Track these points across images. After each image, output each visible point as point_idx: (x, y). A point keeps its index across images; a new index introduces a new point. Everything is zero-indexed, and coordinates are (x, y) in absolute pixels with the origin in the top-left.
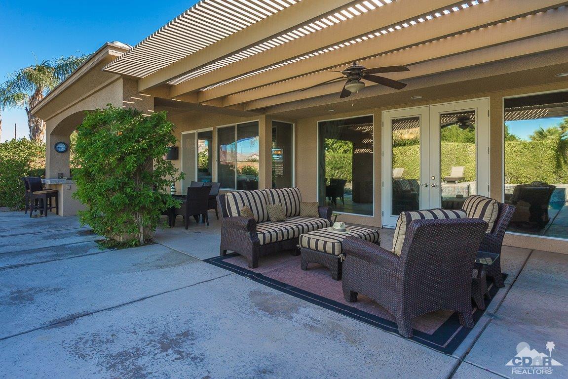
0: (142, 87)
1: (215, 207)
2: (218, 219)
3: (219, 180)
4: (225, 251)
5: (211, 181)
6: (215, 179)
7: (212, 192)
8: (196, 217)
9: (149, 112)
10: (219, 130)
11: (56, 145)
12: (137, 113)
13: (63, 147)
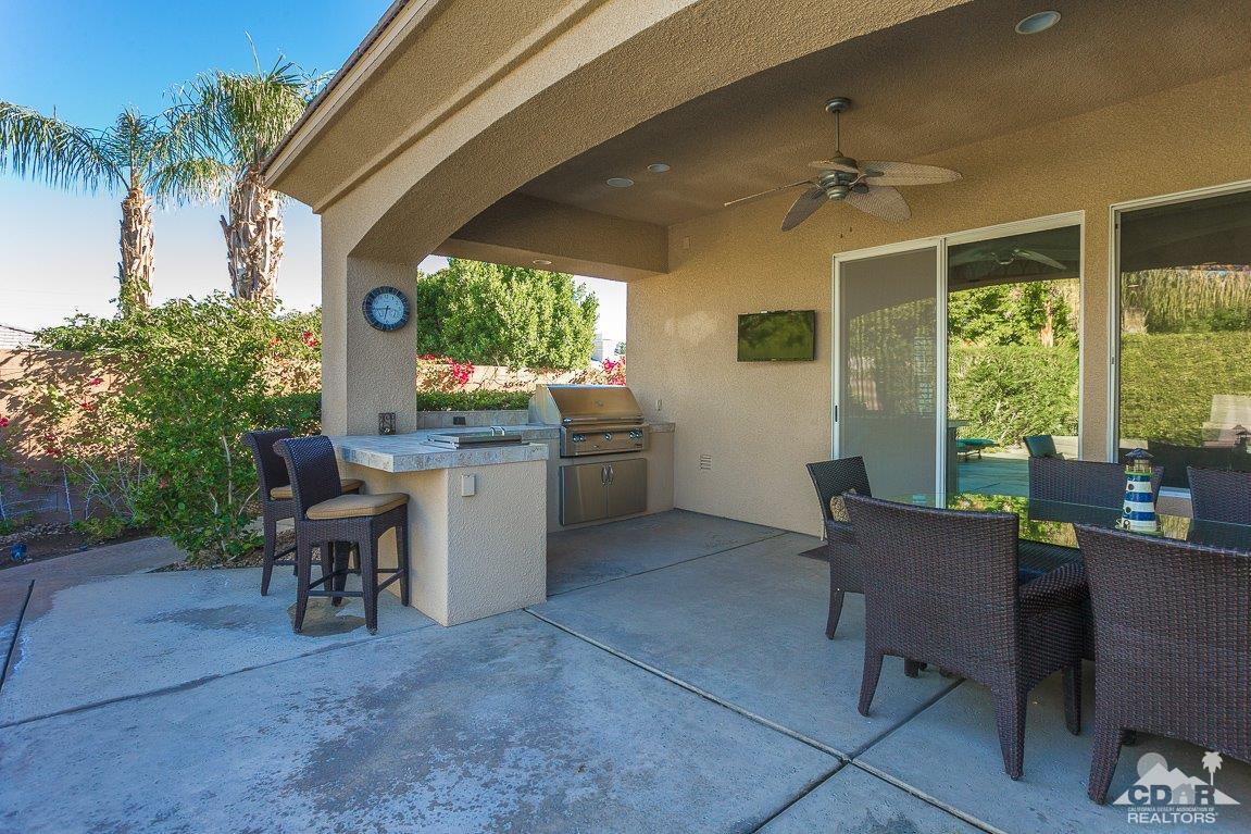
11: (372, 297)
13: (391, 308)
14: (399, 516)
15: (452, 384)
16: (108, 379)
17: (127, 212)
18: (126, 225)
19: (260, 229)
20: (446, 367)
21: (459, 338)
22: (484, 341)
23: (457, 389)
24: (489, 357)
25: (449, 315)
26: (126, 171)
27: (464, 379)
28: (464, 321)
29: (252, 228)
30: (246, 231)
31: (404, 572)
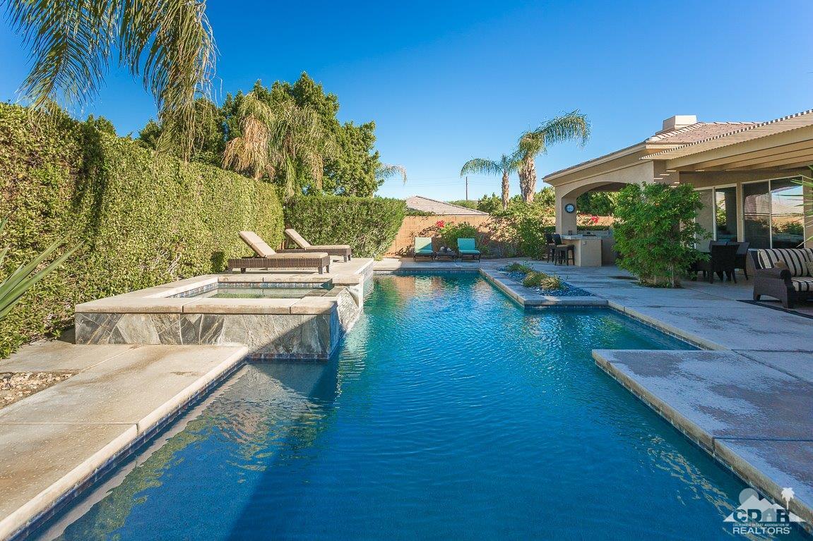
0: (670, 166)
1: (743, 267)
2: (747, 279)
3: (746, 240)
4: (759, 296)
5: (735, 239)
6: (741, 237)
7: (740, 251)
8: (720, 274)
9: (675, 184)
10: (745, 187)
11: (566, 206)
12: (665, 186)
13: (571, 208)
14: (572, 248)
15: (592, 223)
16: (505, 222)
17: (503, 180)
18: (503, 183)
19: (529, 174)
20: (590, 218)
21: (596, 207)
22: (604, 208)
23: (594, 225)
24: (605, 214)
25: (592, 198)
26: (503, 170)
27: (596, 221)
28: (598, 201)
29: (527, 173)
30: (526, 175)
31: (573, 259)
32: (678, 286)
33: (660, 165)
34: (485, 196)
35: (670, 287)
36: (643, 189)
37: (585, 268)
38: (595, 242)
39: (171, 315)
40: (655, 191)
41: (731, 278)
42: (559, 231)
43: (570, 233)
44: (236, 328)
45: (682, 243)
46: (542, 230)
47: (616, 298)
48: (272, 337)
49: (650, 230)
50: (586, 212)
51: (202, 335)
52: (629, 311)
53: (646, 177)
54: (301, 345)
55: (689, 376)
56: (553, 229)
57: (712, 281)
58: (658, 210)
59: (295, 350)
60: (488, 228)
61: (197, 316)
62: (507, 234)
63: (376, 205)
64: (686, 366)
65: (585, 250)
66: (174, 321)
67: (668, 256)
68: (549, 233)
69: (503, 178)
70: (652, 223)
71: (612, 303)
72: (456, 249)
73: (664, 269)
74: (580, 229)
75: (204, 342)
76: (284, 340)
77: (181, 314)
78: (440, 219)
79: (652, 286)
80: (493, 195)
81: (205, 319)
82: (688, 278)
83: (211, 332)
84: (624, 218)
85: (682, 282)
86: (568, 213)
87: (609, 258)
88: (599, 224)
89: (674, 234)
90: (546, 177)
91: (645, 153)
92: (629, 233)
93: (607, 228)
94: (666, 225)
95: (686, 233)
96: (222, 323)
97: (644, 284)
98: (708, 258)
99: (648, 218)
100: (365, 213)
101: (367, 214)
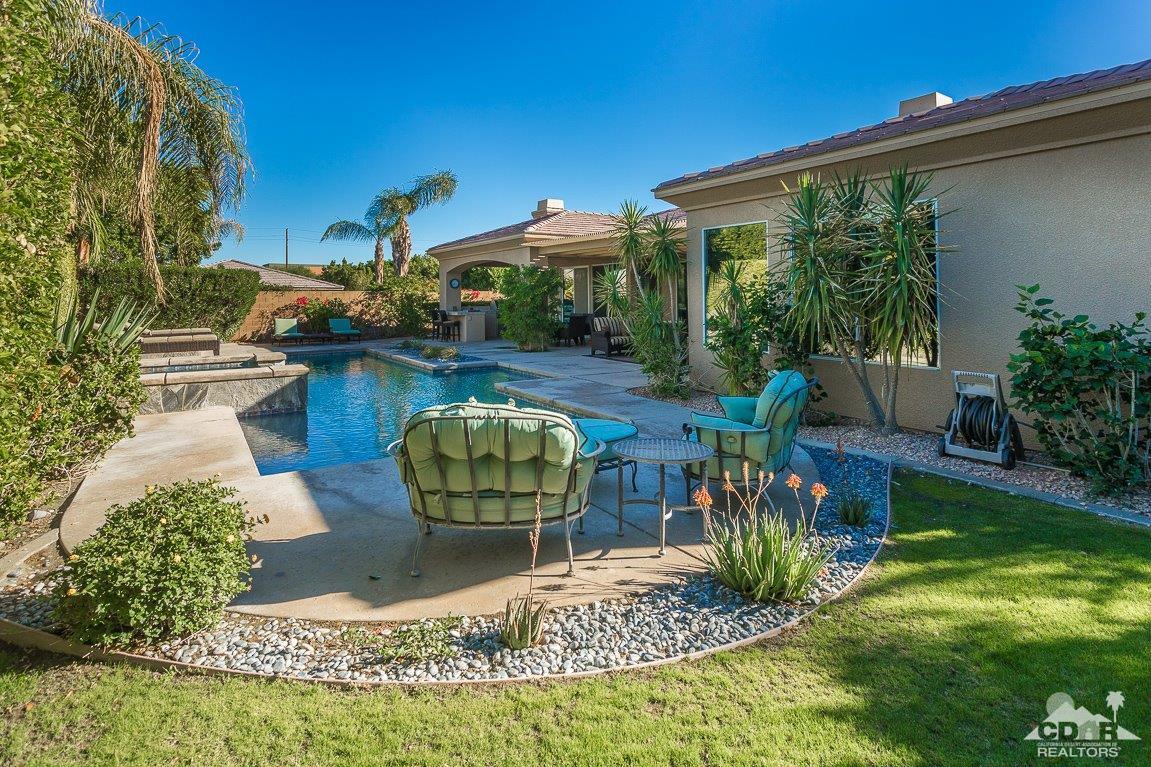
0: (542, 253)
5: (586, 311)
6: (590, 310)
7: (588, 321)
8: (576, 340)
9: (545, 268)
11: (451, 281)
12: (537, 269)
13: (456, 283)
14: (458, 324)
15: (472, 298)
16: (381, 298)
18: (377, 252)
19: (404, 242)
20: (471, 292)
21: (475, 282)
22: (484, 282)
23: (475, 300)
24: (485, 288)
26: (376, 237)
27: (477, 296)
28: (479, 275)
29: (402, 241)
30: (399, 242)
31: (459, 335)
32: (546, 350)
33: (535, 251)
34: (333, 263)
35: (540, 351)
36: (522, 270)
37: (470, 342)
38: (480, 317)
39: (151, 388)
40: (532, 271)
41: (583, 343)
42: (443, 308)
43: (455, 309)
44: (220, 393)
45: (549, 315)
46: (425, 307)
47: (502, 360)
48: (257, 398)
49: (528, 305)
50: (467, 287)
51: (186, 402)
52: (513, 366)
53: (524, 261)
54: (282, 401)
55: (546, 386)
56: (437, 305)
57: (568, 345)
58: (533, 288)
59: (277, 407)
60: (360, 305)
61: (180, 387)
62: (383, 312)
63: (226, 277)
64: (547, 383)
65: (470, 325)
66: (155, 392)
67: (539, 326)
68: (433, 309)
69: (376, 247)
70: (529, 300)
71: (500, 364)
72: (328, 330)
73: (536, 337)
74: (464, 305)
75: (188, 408)
76: (268, 400)
77: (162, 385)
78: (301, 295)
79: (527, 351)
80: (344, 261)
81: (189, 388)
82: (552, 345)
83: (195, 398)
84: (508, 294)
85: (549, 348)
86: (453, 288)
87: (493, 332)
88: (479, 299)
89: (544, 308)
90: (430, 249)
91: (524, 240)
92: (511, 307)
93: (488, 304)
94: (538, 300)
95: (552, 307)
96: (206, 391)
97: (523, 351)
98: (566, 326)
99: (526, 294)
100: (210, 288)
101: (214, 289)
